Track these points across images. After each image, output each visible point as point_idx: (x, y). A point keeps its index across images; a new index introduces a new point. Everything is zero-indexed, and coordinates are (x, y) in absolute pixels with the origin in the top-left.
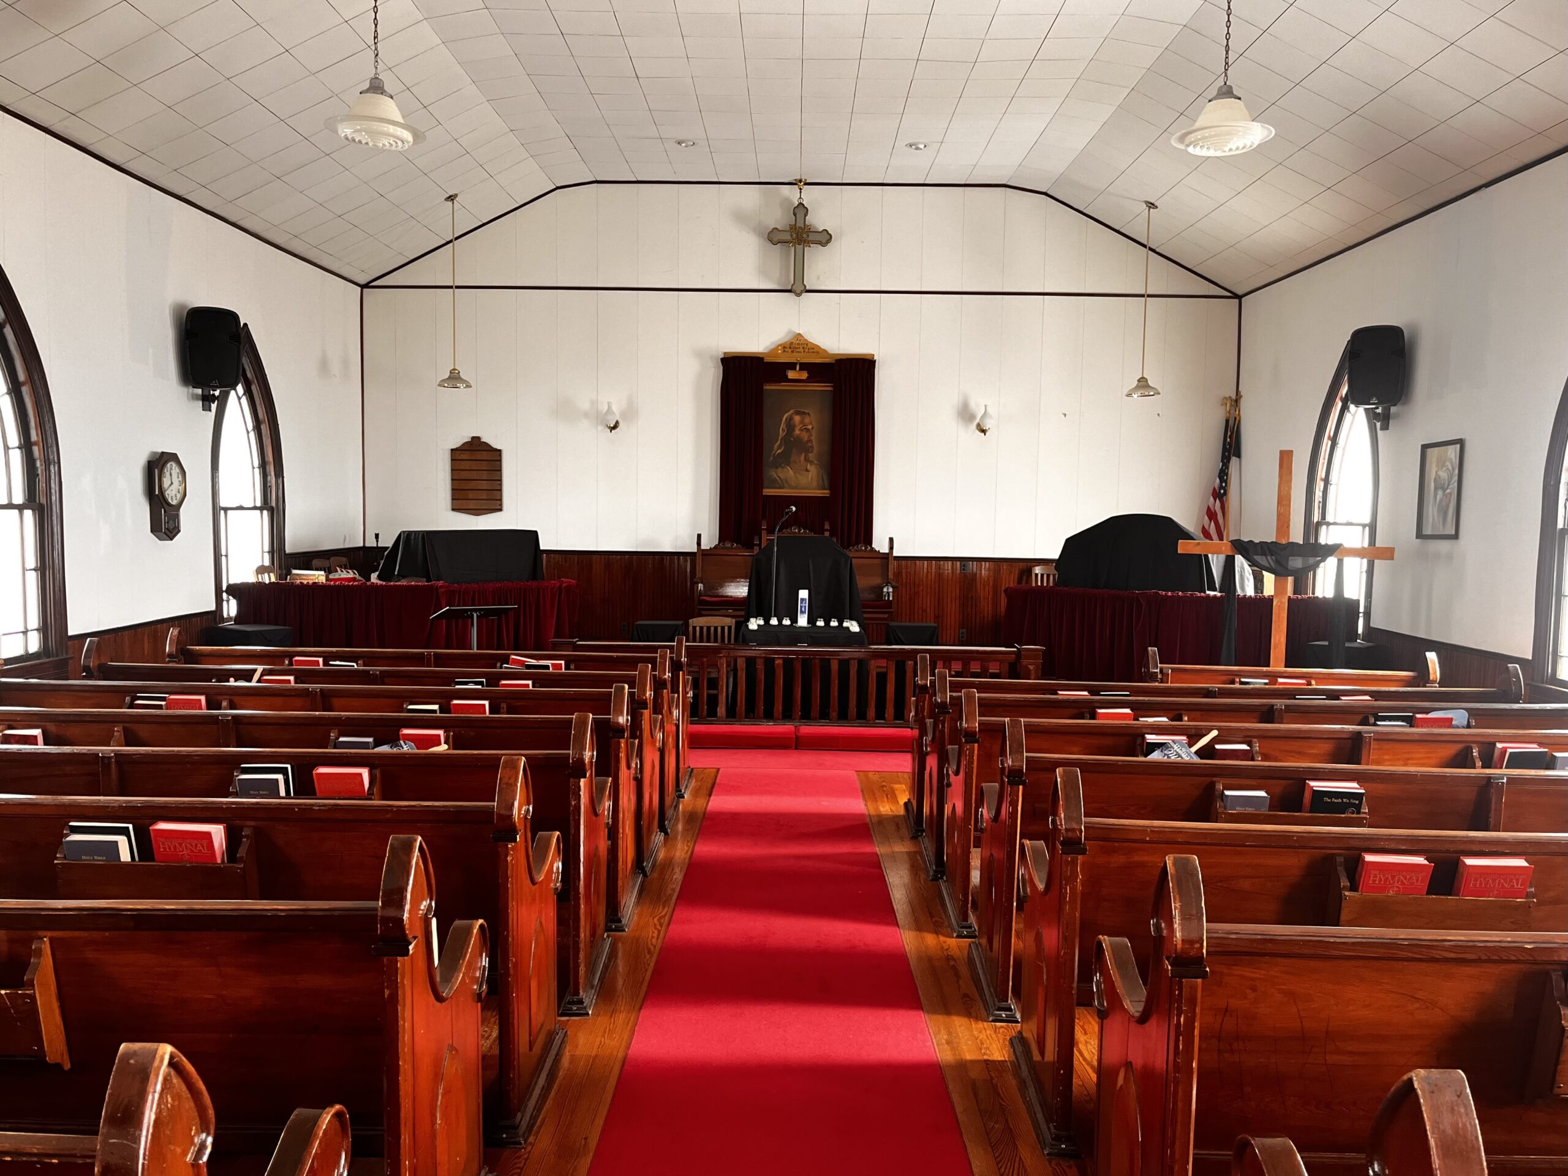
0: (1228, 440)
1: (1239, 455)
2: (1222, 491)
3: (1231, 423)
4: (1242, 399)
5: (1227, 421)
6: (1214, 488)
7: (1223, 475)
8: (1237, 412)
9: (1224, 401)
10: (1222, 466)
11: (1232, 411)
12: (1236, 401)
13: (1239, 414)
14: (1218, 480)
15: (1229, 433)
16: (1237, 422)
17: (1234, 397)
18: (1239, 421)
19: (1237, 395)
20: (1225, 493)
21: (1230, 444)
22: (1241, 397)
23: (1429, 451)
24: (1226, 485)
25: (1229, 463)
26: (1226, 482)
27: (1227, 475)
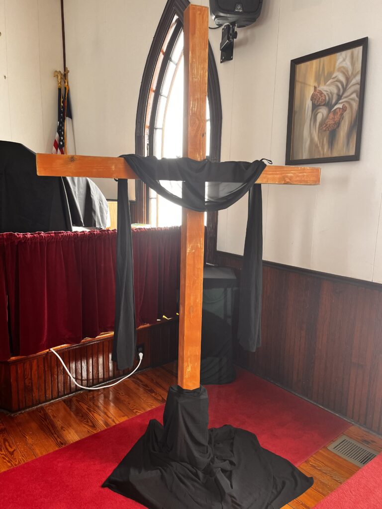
0: (62, 104)
1: (70, 116)
2: (61, 143)
3: (63, 92)
4: (68, 74)
5: (60, 90)
6: (55, 140)
7: (61, 130)
8: (66, 84)
9: (56, 74)
10: (60, 124)
11: (63, 83)
12: (65, 76)
13: (68, 85)
14: (57, 135)
15: (62, 100)
16: (67, 91)
17: (62, 72)
18: (69, 90)
19: (65, 71)
20: (64, 145)
21: (63, 107)
22: (69, 71)
23: (302, 67)
24: (64, 138)
25: (64, 122)
26: (63, 136)
27: (63, 131)
